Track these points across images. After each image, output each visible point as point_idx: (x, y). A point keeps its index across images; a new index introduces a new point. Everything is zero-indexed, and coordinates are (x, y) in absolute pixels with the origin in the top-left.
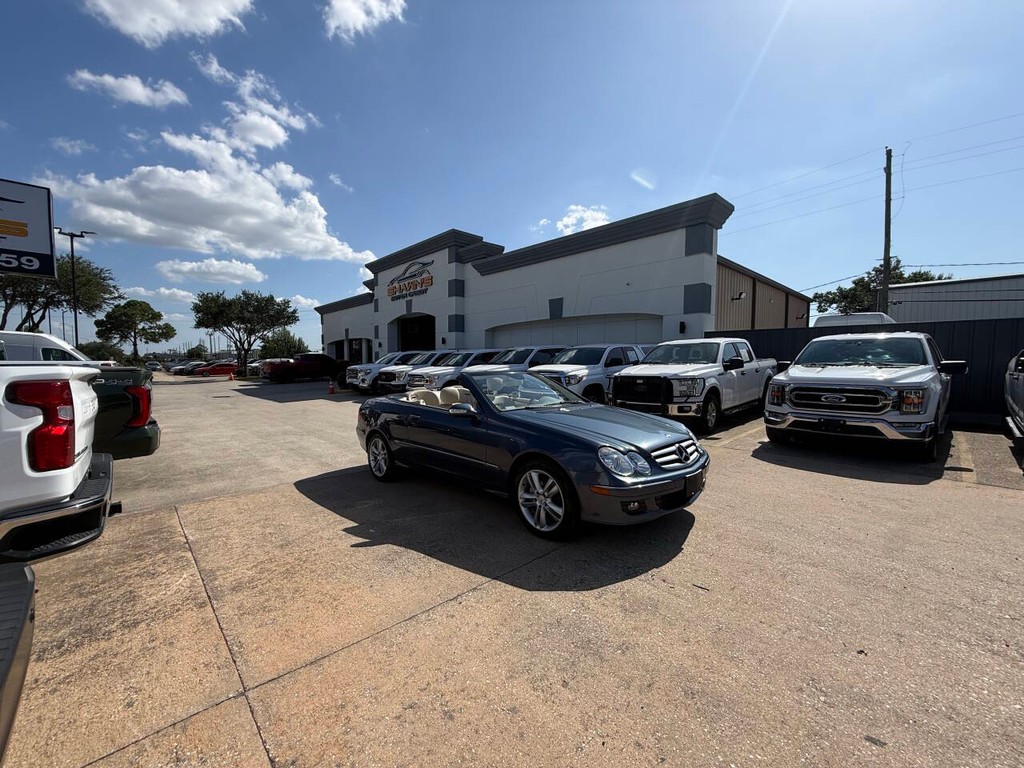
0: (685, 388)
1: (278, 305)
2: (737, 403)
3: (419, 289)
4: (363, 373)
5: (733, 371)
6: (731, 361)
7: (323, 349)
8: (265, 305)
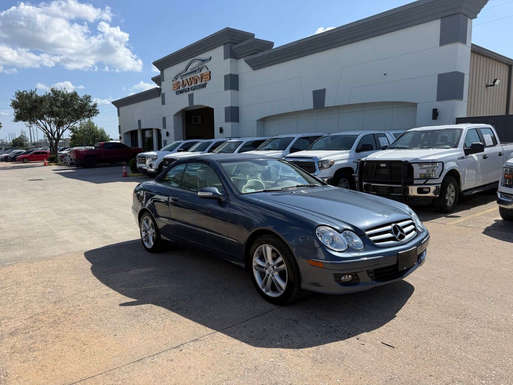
0: (425, 171)
1: (81, 100)
3: (199, 83)
4: (150, 159)
5: (474, 155)
8: (71, 100)
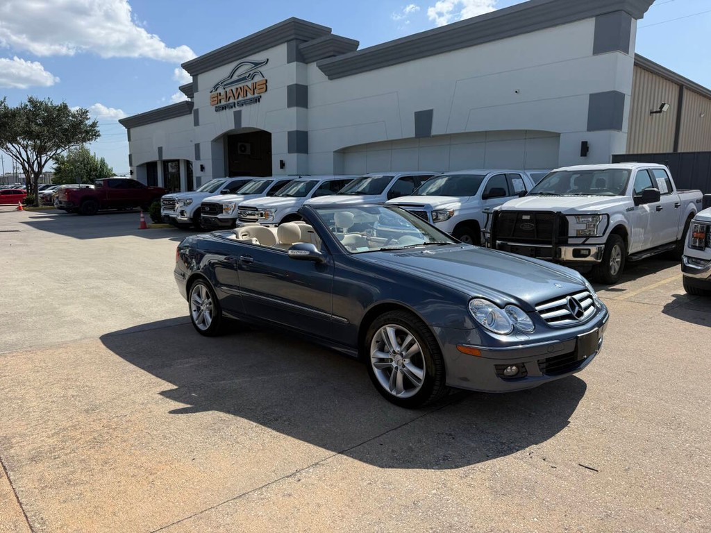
0: (583, 227)
1: (74, 116)
2: (649, 246)
3: (250, 96)
4: (182, 204)
5: (646, 206)
6: (645, 193)
7: (132, 173)
8: (58, 116)
